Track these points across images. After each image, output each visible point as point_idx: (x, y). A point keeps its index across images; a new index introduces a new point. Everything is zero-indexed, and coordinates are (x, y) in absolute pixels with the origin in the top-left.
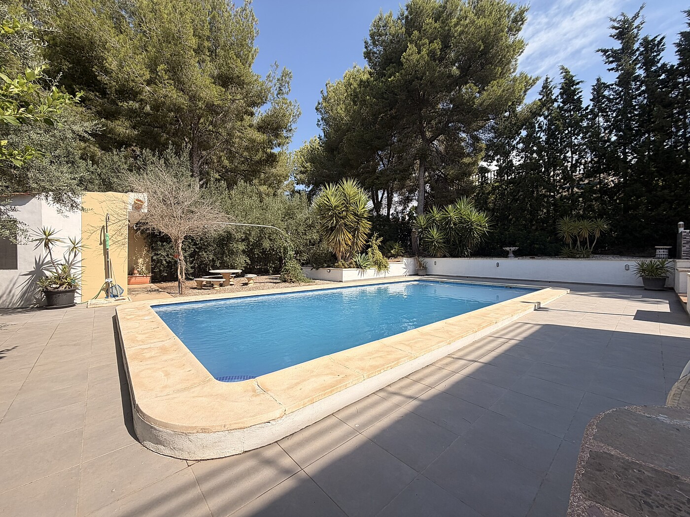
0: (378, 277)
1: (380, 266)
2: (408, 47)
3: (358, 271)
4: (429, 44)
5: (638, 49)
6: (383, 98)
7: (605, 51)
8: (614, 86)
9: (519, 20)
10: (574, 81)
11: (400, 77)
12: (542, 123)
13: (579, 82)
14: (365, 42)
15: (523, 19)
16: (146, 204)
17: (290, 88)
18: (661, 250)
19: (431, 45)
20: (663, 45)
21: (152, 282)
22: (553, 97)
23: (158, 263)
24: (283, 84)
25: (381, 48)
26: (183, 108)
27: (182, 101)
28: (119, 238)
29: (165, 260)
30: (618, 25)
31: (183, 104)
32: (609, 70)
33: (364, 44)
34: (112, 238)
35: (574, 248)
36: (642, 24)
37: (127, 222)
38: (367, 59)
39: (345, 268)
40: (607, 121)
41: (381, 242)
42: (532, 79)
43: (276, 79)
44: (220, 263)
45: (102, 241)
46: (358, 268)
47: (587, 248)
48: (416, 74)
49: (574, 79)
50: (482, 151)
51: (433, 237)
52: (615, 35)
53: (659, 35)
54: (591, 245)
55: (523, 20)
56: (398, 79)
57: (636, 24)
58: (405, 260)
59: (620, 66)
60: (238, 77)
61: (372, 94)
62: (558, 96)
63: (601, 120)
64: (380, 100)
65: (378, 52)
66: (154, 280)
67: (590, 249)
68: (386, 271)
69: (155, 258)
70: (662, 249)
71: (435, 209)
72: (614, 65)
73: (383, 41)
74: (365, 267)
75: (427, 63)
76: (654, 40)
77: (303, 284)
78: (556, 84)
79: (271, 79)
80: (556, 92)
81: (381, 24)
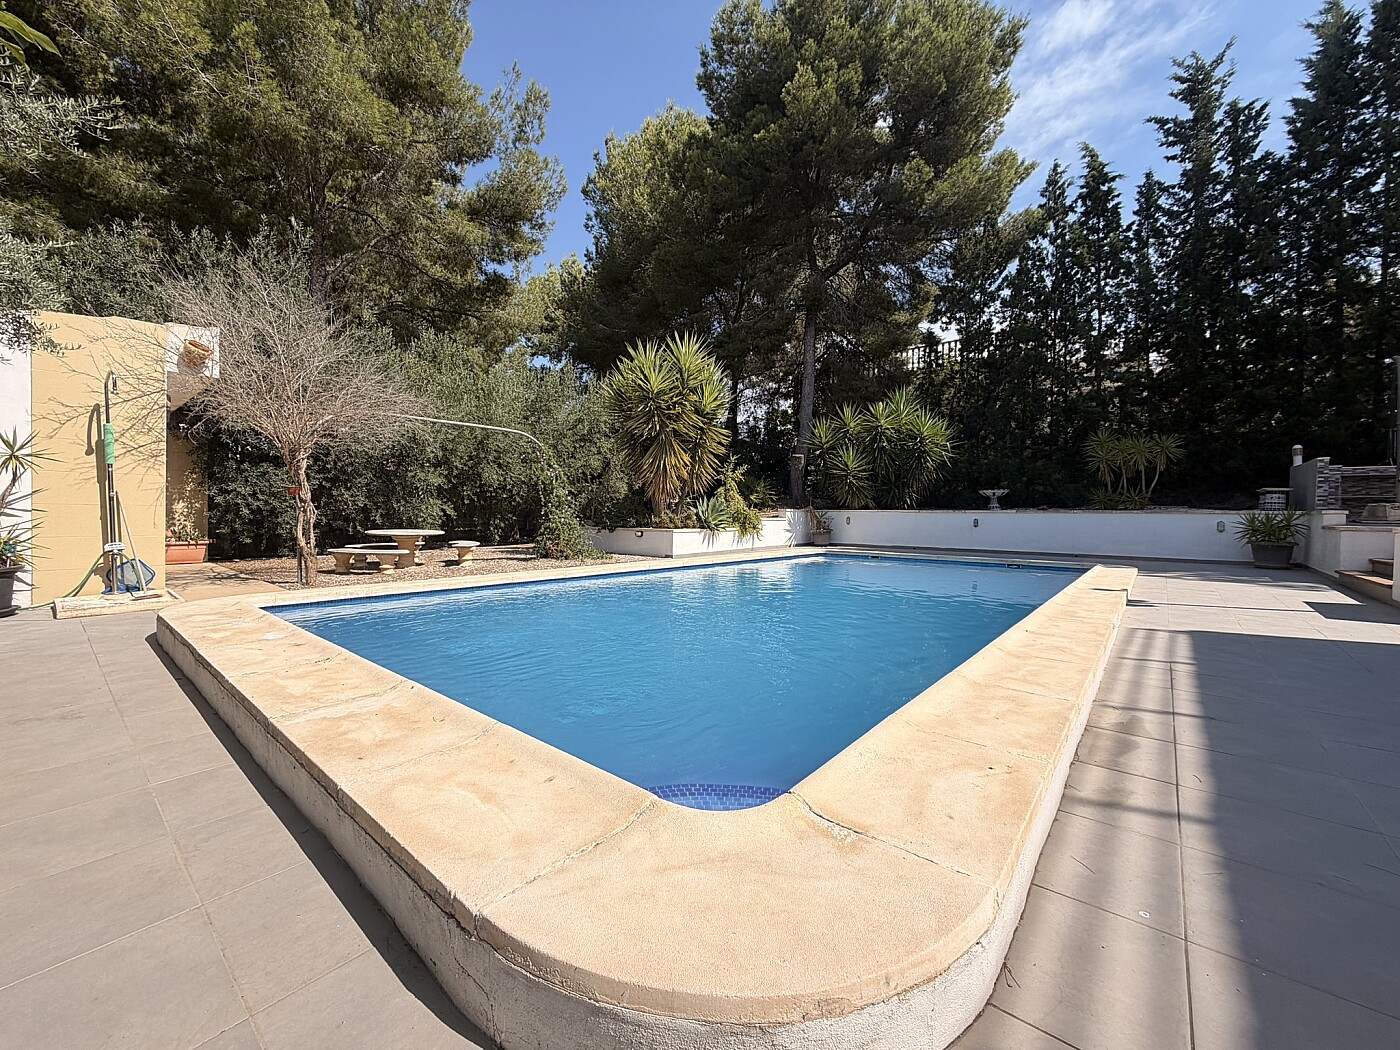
0: (740, 547)
1: (745, 525)
2: (797, 70)
3: (703, 534)
4: (839, 70)
5: (1221, 123)
6: (740, 174)
7: (1162, 122)
8: (1176, 190)
9: (1009, 44)
10: (1107, 173)
11: (777, 134)
12: (1045, 252)
13: (1116, 177)
14: (702, 53)
15: (1016, 43)
16: (217, 355)
17: (544, 130)
18: (1274, 495)
19: (841, 72)
20: (1265, 119)
21: (210, 560)
22: (1068, 202)
23: (227, 512)
24: (528, 119)
25: (733, 71)
26: (297, 141)
27: (294, 121)
28: (142, 440)
29: (248, 505)
30: (1186, 75)
31: (296, 130)
32: (1168, 159)
33: (700, 57)
34: (123, 439)
35: (1114, 492)
36: (1230, 76)
37: (164, 400)
38: (703, 91)
39: (676, 527)
40: (1161, 256)
41: (742, 475)
42: (1026, 163)
43: (514, 106)
44: (382, 515)
45: (93, 444)
46: (702, 527)
47: (1141, 490)
48: (810, 130)
49: (1106, 170)
50: (928, 300)
51: (847, 466)
52: (1180, 94)
53: (1257, 100)
54: (1147, 487)
55: (1016, 46)
56: (774, 136)
57: (1218, 73)
58: (789, 513)
59: (1187, 152)
60: (431, 85)
61: (717, 164)
62: (1076, 201)
63: (1152, 254)
64: (733, 178)
65: (728, 78)
66: (215, 554)
67: (1147, 492)
68: (755, 536)
69: (219, 499)
70: (1275, 492)
71: (848, 411)
72: (1177, 150)
73: (741, 56)
74: (716, 525)
75: (835, 109)
76: (1250, 106)
77: (589, 561)
78: (1073, 177)
79: (504, 102)
80: (1072, 194)
81: (738, 17)
